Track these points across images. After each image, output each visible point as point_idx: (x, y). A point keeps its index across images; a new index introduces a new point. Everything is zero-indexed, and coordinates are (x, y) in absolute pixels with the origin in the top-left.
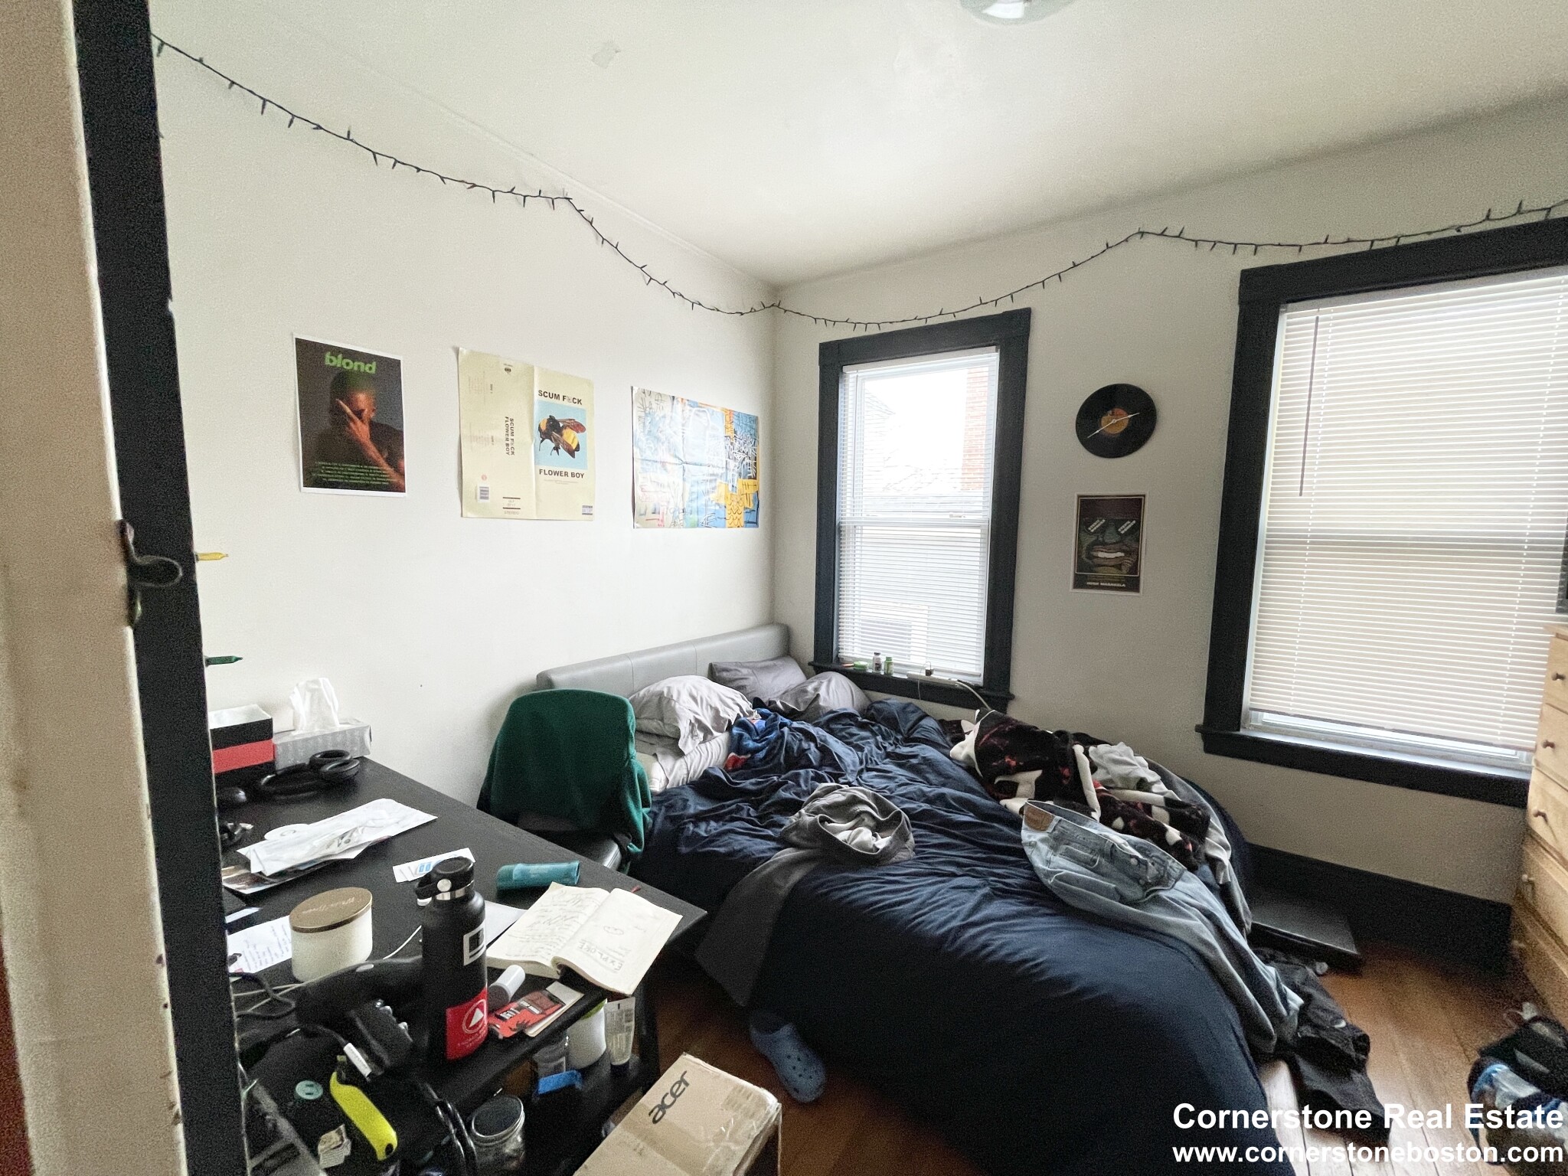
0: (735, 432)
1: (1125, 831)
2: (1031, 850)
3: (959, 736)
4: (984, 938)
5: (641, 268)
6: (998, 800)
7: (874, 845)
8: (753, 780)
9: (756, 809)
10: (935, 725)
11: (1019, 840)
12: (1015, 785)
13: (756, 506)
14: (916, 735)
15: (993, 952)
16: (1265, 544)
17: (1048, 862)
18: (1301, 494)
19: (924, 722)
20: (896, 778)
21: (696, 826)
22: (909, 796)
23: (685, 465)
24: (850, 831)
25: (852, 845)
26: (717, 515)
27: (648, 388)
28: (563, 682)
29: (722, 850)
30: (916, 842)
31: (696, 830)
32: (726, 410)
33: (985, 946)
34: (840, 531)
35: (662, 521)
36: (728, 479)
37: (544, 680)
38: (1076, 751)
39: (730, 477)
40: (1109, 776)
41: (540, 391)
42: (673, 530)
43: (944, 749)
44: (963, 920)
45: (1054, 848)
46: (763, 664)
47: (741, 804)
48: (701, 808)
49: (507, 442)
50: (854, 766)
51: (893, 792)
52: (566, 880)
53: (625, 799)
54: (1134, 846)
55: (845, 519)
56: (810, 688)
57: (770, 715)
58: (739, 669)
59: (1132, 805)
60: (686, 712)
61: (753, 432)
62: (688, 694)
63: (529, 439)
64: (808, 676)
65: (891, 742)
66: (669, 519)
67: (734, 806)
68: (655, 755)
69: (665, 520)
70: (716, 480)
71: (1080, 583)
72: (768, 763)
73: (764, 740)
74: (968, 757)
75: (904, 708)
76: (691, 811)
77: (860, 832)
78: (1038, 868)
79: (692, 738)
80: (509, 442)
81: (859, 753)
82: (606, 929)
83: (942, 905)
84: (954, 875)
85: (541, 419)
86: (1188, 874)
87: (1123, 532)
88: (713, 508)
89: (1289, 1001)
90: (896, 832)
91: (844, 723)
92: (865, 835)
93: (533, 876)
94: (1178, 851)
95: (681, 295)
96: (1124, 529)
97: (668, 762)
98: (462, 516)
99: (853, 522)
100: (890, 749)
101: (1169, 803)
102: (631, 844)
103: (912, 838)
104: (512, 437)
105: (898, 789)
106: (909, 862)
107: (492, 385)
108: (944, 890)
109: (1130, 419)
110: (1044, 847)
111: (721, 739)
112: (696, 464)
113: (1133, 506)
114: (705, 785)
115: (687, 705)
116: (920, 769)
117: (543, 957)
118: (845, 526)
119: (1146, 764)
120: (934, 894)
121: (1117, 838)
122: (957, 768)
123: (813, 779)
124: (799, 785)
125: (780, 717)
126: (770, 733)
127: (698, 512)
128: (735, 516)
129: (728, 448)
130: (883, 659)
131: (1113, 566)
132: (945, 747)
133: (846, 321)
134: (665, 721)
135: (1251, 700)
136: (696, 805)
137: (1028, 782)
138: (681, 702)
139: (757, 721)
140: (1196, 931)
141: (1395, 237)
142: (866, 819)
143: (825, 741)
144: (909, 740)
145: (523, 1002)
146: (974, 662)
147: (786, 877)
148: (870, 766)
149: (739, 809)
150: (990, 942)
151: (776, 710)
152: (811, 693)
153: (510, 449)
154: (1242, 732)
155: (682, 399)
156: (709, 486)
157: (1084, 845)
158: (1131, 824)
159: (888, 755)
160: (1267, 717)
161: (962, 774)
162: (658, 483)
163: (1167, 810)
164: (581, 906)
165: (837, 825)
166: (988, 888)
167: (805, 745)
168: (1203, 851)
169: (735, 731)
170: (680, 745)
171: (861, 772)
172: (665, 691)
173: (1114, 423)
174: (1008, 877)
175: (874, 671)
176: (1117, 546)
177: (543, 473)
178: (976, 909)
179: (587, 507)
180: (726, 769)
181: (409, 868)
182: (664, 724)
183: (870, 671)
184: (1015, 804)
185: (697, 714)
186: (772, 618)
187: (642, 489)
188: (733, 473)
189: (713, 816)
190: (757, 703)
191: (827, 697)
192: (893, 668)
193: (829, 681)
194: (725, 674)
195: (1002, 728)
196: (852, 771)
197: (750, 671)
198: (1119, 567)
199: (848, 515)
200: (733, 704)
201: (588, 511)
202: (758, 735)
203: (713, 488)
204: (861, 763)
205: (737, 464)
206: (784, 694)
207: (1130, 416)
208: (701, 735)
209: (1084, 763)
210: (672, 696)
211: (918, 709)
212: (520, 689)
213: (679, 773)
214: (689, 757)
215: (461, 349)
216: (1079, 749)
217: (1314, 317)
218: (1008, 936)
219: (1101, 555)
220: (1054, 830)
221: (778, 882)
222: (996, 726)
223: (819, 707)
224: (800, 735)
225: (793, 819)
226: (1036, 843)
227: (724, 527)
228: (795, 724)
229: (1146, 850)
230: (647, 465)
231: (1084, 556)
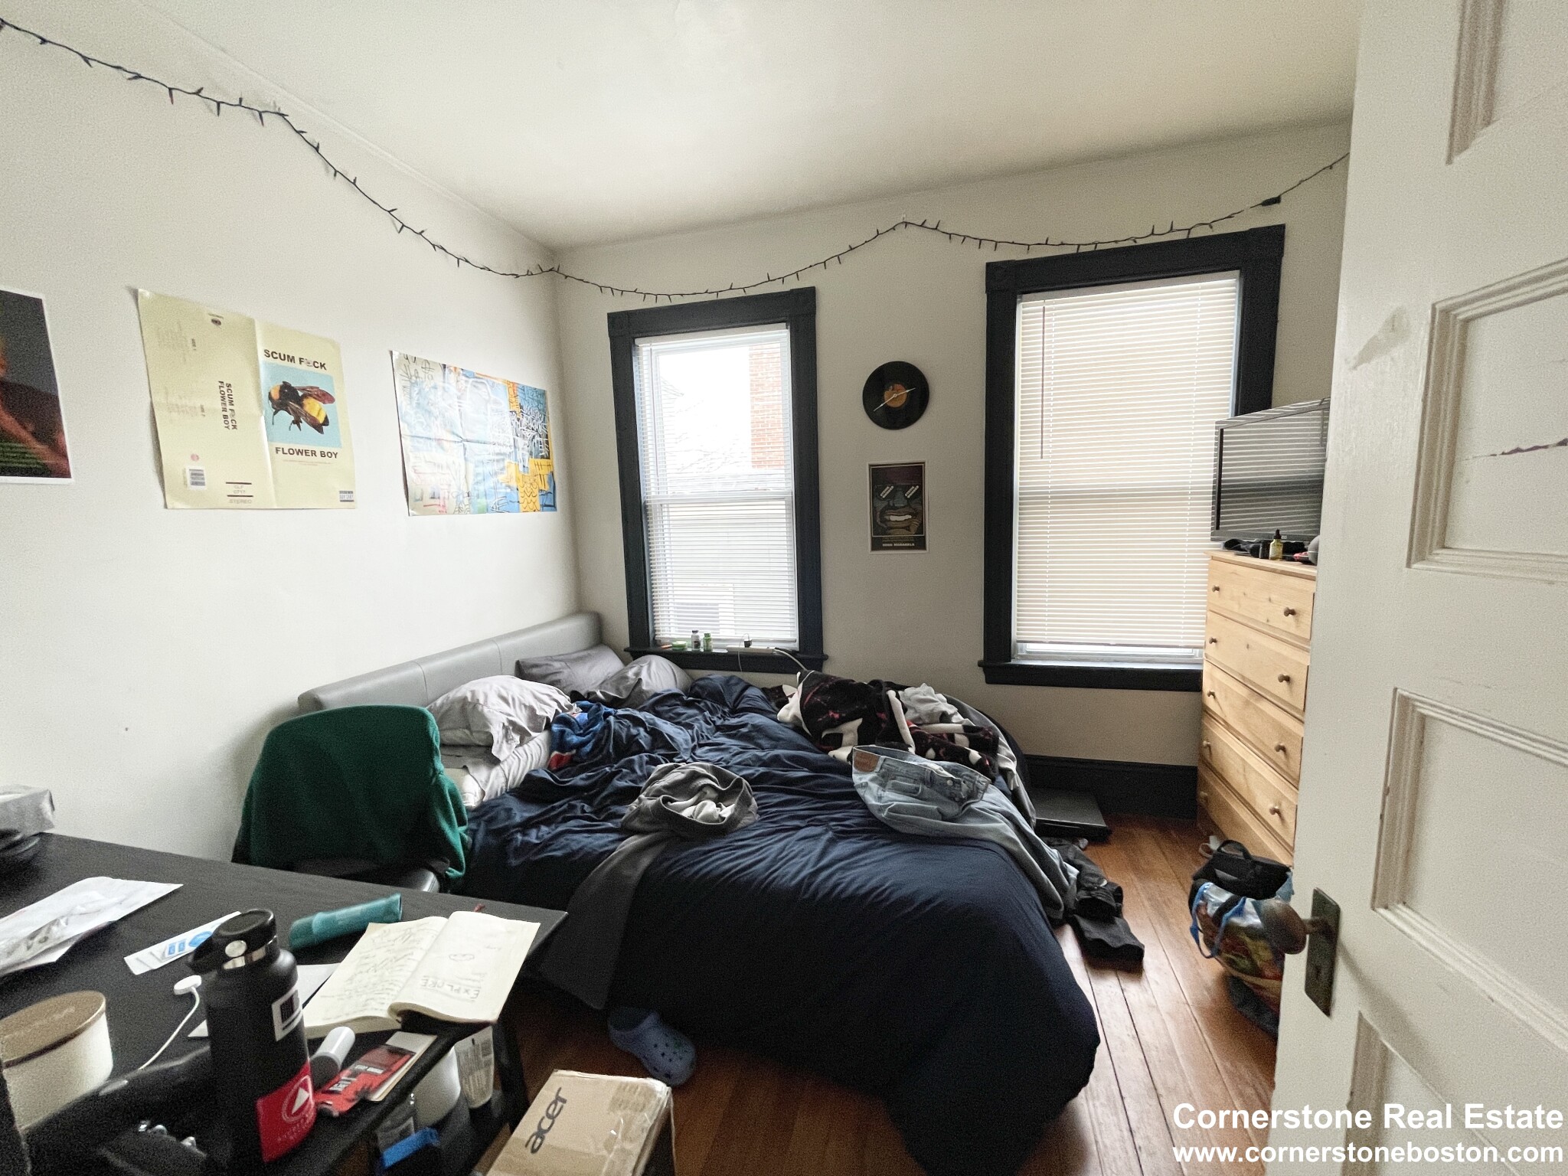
0: (521, 407)
1: (937, 758)
2: (863, 790)
3: (783, 701)
4: (835, 878)
5: (389, 212)
6: (826, 752)
7: (720, 815)
8: (583, 776)
9: (590, 804)
10: (760, 693)
11: (851, 785)
12: (841, 736)
13: (552, 487)
14: (741, 705)
15: (843, 891)
16: (1019, 501)
17: (880, 798)
18: (1042, 457)
19: (748, 692)
20: (730, 748)
21: (524, 834)
22: (744, 763)
23: (466, 443)
24: (694, 807)
25: (698, 819)
26: (508, 499)
27: (411, 354)
28: (334, 700)
29: (558, 853)
30: (758, 805)
31: (526, 838)
32: (509, 383)
33: (836, 885)
34: (646, 511)
35: (444, 506)
36: (518, 458)
37: (310, 701)
38: (890, 696)
39: (520, 457)
40: (917, 715)
41: (266, 351)
42: (457, 516)
43: (771, 714)
44: (814, 866)
45: (883, 785)
46: (575, 655)
47: (573, 802)
48: (527, 815)
49: (225, 413)
50: (687, 744)
51: (729, 762)
52: (388, 916)
53: (436, 821)
54: (947, 770)
55: (650, 497)
56: (631, 674)
57: (591, 706)
58: (552, 663)
59: (939, 736)
60: (496, 713)
61: (541, 407)
62: (496, 696)
63: (255, 410)
64: (625, 663)
65: (719, 715)
66: (452, 505)
67: (565, 806)
68: (465, 768)
69: (447, 505)
70: (503, 460)
71: (877, 545)
72: (595, 756)
73: (588, 734)
74: (795, 717)
75: (727, 682)
76: (518, 819)
77: (704, 805)
78: (872, 805)
79: (507, 742)
80: (228, 413)
81: (689, 731)
82: (452, 957)
83: (793, 858)
84: (798, 828)
85: (270, 385)
86: (990, 786)
87: (909, 497)
88: (503, 490)
89: (1070, 874)
90: (740, 800)
91: (669, 704)
92: (710, 807)
93: (340, 923)
94: (980, 766)
95: (443, 248)
96: (909, 494)
97: (482, 773)
98: (166, 506)
99: (659, 501)
100: (719, 722)
101: (967, 730)
102: (450, 869)
103: (753, 800)
104: (231, 407)
105: (734, 759)
106: (755, 825)
107: (193, 340)
108: (792, 844)
109: (908, 393)
110: (874, 786)
111: (540, 738)
112: (478, 442)
113: (915, 473)
114: (529, 789)
115: (497, 707)
116: (752, 736)
117: (376, 1009)
118: (650, 506)
119: (945, 699)
120: (783, 849)
121: (934, 766)
122: (785, 729)
123: (647, 763)
124: (633, 771)
125: (604, 707)
126: (594, 725)
127: (486, 495)
128: (529, 499)
129: (514, 424)
130: (701, 637)
131: (903, 528)
132: (773, 713)
133: (635, 291)
134: (474, 729)
135: (1018, 634)
136: (521, 812)
137: (850, 731)
138: (489, 704)
139: (577, 714)
140: (1003, 831)
141: (1093, 243)
142: (708, 792)
143: (654, 724)
144: (735, 712)
145: (359, 1066)
146: (789, 629)
147: (634, 866)
148: (702, 742)
149: (572, 807)
150: (839, 882)
151: (596, 700)
152: (632, 679)
153: (230, 421)
154: (1013, 662)
155: (455, 368)
156: (496, 467)
157: (906, 777)
158: (941, 752)
159: (718, 728)
160: (1031, 647)
161: (792, 735)
162: (435, 464)
163: (966, 735)
164: (414, 941)
165: (679, 803)
166: (831, 833)
167: (634, 731)
168: (996, 765)
169: (555, 728)
170: (494, 752)
171: (694, 749)
172: (469, 695)
173: (896, 396)
174: (848, 819)
175: (694, 649)
176: (905, 510)
177: (280, 453)
178: (823, 853)
179: (345, 492)
180: (549, 768)
181: (151, 953)
182: (471, 733)
183: (690, 650)
184: (842, 753)
185: (510, 715)
186: (580, 604)
187: (415, 470)
188: (523, 452)
189: (545, 820)
190: (575, 696)
191: (649, 680)
192: (713, 644)
193: (650, 665)
194: (535, 671)
195: (822, 686)
196: (685, 749)
197: (563, 664)
198: (907, 528)
199: (653, 494)
200: (549, 700)
201: (347, 497)
202: (581, 729)
203: (502, 469)
204: (693, 740)
205: (527, 442)
206: (602, 683)
207: (908, 391)
208: (517, 738)
209: (897, 705)
210: (478, 700)
211: (740, 680)
212: (277, 715)
213: (496, 782)
214: (505, 763)
215: (140, 290)
216: (892, 694)
217: (1042, 307)
218: (857, 870)
219: (893, 518)
220: (881, 768)
221: (626, 872)
222: (818, 684)
223: (642, 692)
224: (627, 722)
225: (634, 806)
226: (867, 783)
227: (519, 511)
228: (620, 712)
229: (957, 771)
230: (418, 442)
231: (878, 520)
